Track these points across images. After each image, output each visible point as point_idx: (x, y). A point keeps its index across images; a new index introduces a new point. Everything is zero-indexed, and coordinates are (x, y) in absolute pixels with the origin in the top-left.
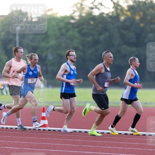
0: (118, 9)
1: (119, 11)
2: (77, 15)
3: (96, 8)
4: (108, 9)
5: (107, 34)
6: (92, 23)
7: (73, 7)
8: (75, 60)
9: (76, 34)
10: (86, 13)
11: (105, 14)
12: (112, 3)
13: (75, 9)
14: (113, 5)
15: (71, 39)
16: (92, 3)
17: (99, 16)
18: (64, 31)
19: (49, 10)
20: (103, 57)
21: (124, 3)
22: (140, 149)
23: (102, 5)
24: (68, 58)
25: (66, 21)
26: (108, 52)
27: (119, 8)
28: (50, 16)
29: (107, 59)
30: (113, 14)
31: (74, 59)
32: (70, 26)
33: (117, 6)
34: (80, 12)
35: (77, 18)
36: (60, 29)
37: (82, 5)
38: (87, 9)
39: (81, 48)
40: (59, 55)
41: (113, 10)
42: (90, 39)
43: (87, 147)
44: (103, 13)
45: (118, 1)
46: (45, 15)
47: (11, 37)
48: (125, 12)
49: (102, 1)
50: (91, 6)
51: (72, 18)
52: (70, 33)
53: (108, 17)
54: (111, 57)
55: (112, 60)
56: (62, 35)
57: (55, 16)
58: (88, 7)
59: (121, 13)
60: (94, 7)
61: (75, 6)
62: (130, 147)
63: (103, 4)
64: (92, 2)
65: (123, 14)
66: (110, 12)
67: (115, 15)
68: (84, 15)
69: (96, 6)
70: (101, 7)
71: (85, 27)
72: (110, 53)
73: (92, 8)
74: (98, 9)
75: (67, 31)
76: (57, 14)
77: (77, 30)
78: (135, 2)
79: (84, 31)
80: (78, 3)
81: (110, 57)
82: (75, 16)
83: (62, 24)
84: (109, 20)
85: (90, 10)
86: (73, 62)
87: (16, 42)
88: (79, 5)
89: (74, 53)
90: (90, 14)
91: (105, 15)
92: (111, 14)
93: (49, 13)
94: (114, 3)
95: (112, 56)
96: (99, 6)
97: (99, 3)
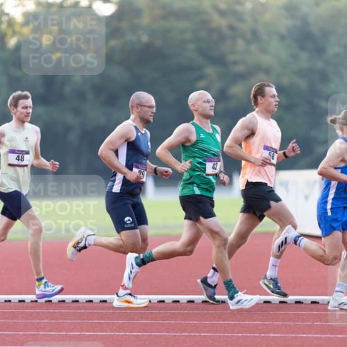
0: (2, 22)
1: (4, 27)
22: (52, 333)
48: (17, 28)
62: (30, 330)
65: (14, 32)
78: (39, 4)
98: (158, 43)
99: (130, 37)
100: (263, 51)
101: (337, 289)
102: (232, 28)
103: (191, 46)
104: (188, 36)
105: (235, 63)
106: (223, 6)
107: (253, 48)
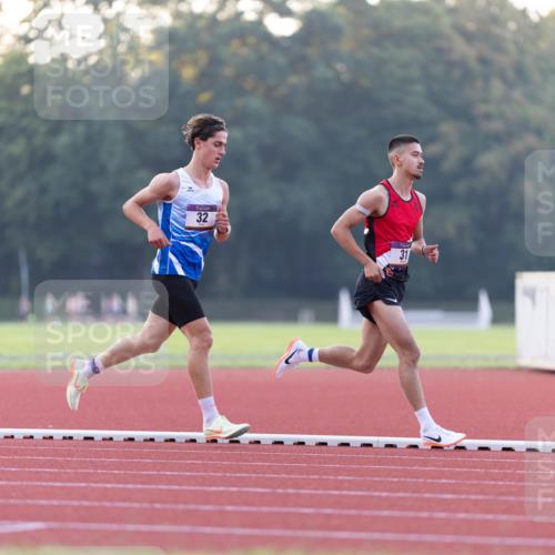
98: (365, 82)
99: (321, 71)
100: (533, 99)
102: (483, 61)
103: (419, 88)
104: (415, 72)
105: (488, 117)
106: (471, 26)
107: (517, 94)
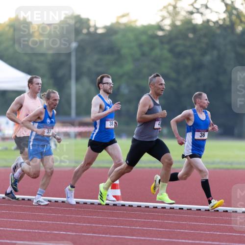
0: (233, 14)
1: (234, 18)
2: (167, 24)
3: (198, 12)
4: (216, 14)
5: (215, 53)
6: (191, 36)
7: (161, 10)
8: (111, 91)
9: (166, 54)
10: (181, 21)
11: (212, 21)
12: (223, 4)
13: (165, 13)
14: (224, 8)
15: (158, 61)
16: (192, 5)
17: (202, 24)
18: (146, 49)
19: (123, 16)
20: (150, 83)
21: (242, 4)
23: (207, 7)
24: (101, 87)
25: (150, 33)
26: (158, 76)
27: (235, 12)
28: (125, 24)
29: (156, 87)
30: (224, 23)
31: (110, 89)
32: (156, 41)
33: (230, 9)
34: (172, 19)
35: (168, 28)
36: (141, 46)
37: (175, 7)
38: (183, 14)
39: (173, 75)
40: (138, 86)
41: (224, 16)
42: (187, 61)
43: (183, 232)
44: (208, 21)
45: (232, 2)
46: (118, 23)
47: (63, 58)
48: (243, 19)
49: (208, 2)
50: (191, 9)
51: (160, 28)
52: (157, 51)
53: (216, 26)
54: (162, 84)
55: (162, 89)
56: (143, 54)
57: (133, 25)
58: (184, 11)
59: (238, 21)
60: (195, 10)
61: (165, 9)
63: (209, 6)
64: (191, 3)
65: (241, 22)
66: (220, 19)
67: (228, 23)
68: (178, 23)
69: (197, 9)
70: (207, 12)
71: (180, 42)
72: (161, 78)
73: (192, 13)
74: (202, 14)
75: (152, 48)
76: (135, 21)
77: (167, 46)
79: (178, 49)
80: (170, 5)
81: (159, 83)
82: (165, 25)
83: (144, 38)
84: (218, 31)
85: (188, 16)
86: (108, 93)
87: (70, 66)
88: (171, 8)
89: (110, 80)
90: (188, 22)
91: (211, 24)
92: (221, 22)
93: (124, 21)
94: (226, 5)
95: (163, 82)
96: (203, 10)
97: (202, 5)
101: (38, 193)
